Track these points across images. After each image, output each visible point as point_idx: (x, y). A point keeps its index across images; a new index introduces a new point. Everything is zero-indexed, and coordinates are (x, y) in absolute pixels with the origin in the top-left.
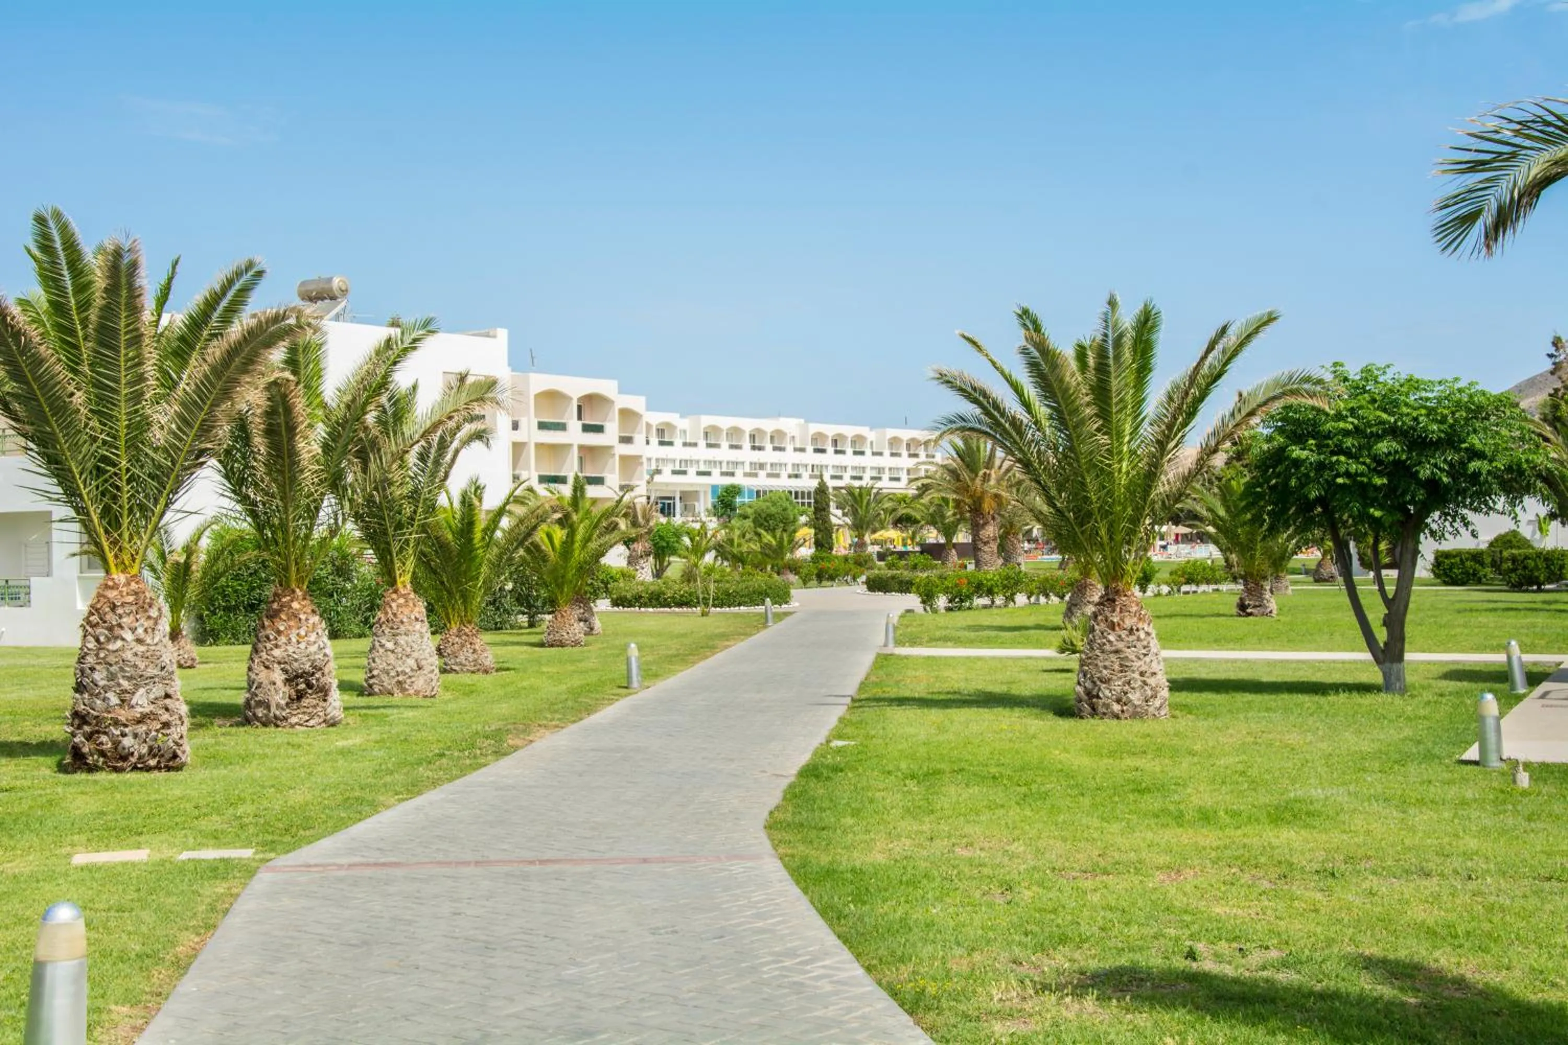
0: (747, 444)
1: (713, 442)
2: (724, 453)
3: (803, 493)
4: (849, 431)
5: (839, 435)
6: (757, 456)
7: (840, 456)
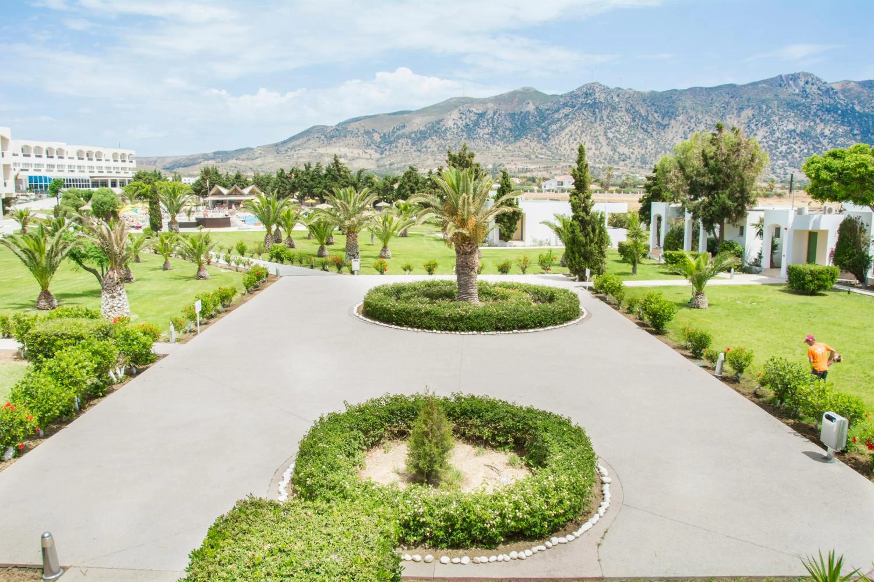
0: (44, 155)
1: (26, 154)
2: (33, 160)
3: (76, 180)
4: (95, 150)
5: (90, 151)
6: (50, 161)
7: (90, 161)
